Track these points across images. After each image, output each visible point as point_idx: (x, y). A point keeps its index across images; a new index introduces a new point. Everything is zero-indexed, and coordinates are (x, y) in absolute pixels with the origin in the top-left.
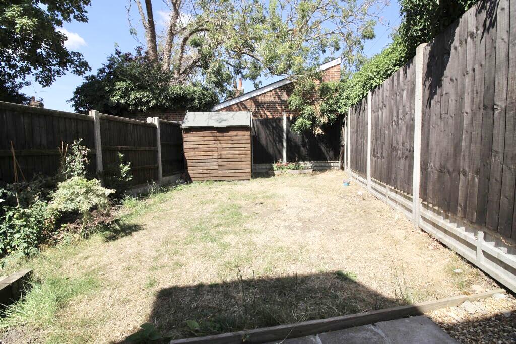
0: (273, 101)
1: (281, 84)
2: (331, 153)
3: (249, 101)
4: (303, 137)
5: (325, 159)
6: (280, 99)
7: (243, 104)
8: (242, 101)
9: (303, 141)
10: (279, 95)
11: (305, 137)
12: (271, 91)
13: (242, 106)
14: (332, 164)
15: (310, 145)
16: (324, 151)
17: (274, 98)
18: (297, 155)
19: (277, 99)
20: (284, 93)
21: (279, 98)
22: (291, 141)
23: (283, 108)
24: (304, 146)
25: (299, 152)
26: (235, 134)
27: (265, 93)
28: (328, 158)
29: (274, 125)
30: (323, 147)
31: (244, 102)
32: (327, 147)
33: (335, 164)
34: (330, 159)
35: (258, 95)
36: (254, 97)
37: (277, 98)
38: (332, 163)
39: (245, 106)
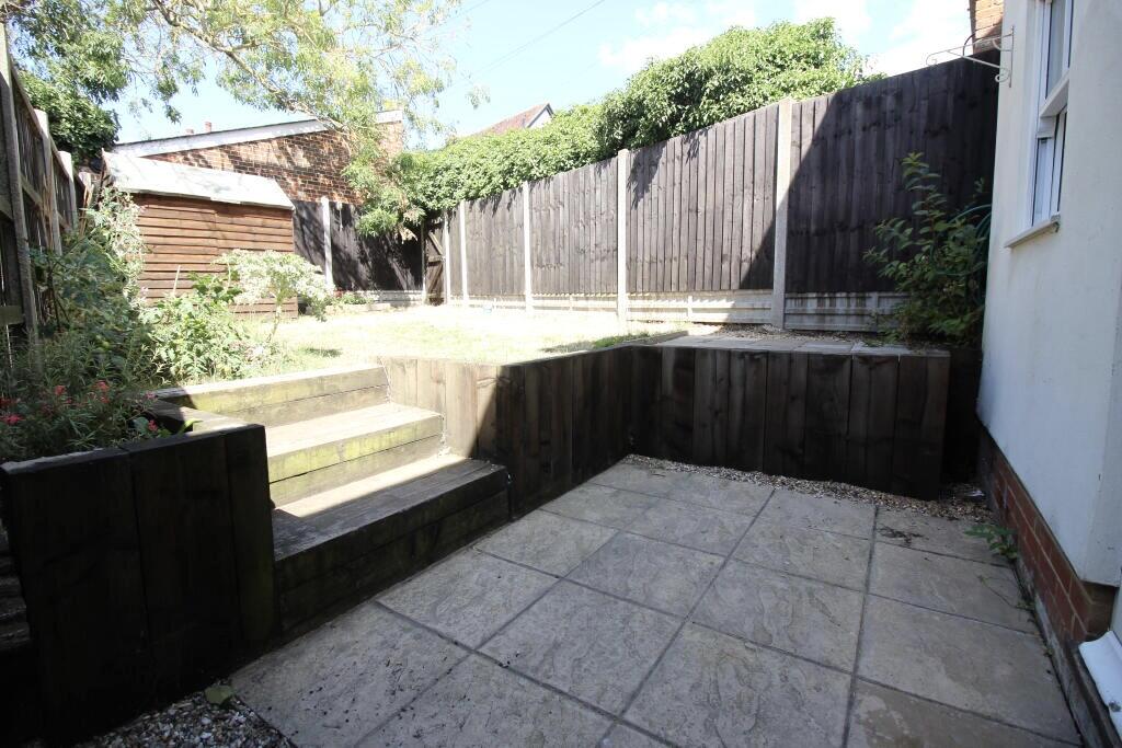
0: (275, 165)
1: (292, 131)
2: (410, 277)
3: (214, 151)
4: (361, 245)
5: (401, 288)
6: (292, 163)
7: (200, 156)
8: (197, 150)
9: (362, 252)
10: (288, 154)
11: (364, 245)
12: (269, 141)
13: (197, 161)
14: (411, 297)
15: (374, 262)
16: (398, 273)
17: (279, 157)
18: (352, 279)
19: (284, 162)
20: (301, 153)
21: (289, 160)
22: (340, 250)
23: (300, 183)
24: (364, 261)
25: (356, 274)
26: (259, 221)
27: (255, 142)
28: (405, 286)
29: (304, 215)
30: (395, 266)
31: (202, 153)
32: (403, 267)
33: (416, 297)
34: (408, 288)
35: (239, 144)
36: (229, 146)
37: (284, 159)
38: (412, 295)
39: (206, 162)
